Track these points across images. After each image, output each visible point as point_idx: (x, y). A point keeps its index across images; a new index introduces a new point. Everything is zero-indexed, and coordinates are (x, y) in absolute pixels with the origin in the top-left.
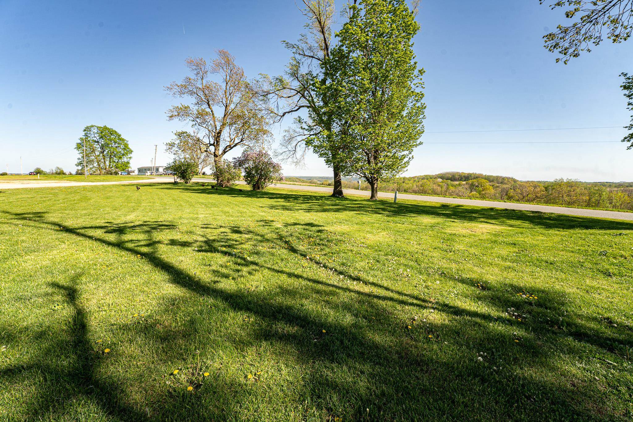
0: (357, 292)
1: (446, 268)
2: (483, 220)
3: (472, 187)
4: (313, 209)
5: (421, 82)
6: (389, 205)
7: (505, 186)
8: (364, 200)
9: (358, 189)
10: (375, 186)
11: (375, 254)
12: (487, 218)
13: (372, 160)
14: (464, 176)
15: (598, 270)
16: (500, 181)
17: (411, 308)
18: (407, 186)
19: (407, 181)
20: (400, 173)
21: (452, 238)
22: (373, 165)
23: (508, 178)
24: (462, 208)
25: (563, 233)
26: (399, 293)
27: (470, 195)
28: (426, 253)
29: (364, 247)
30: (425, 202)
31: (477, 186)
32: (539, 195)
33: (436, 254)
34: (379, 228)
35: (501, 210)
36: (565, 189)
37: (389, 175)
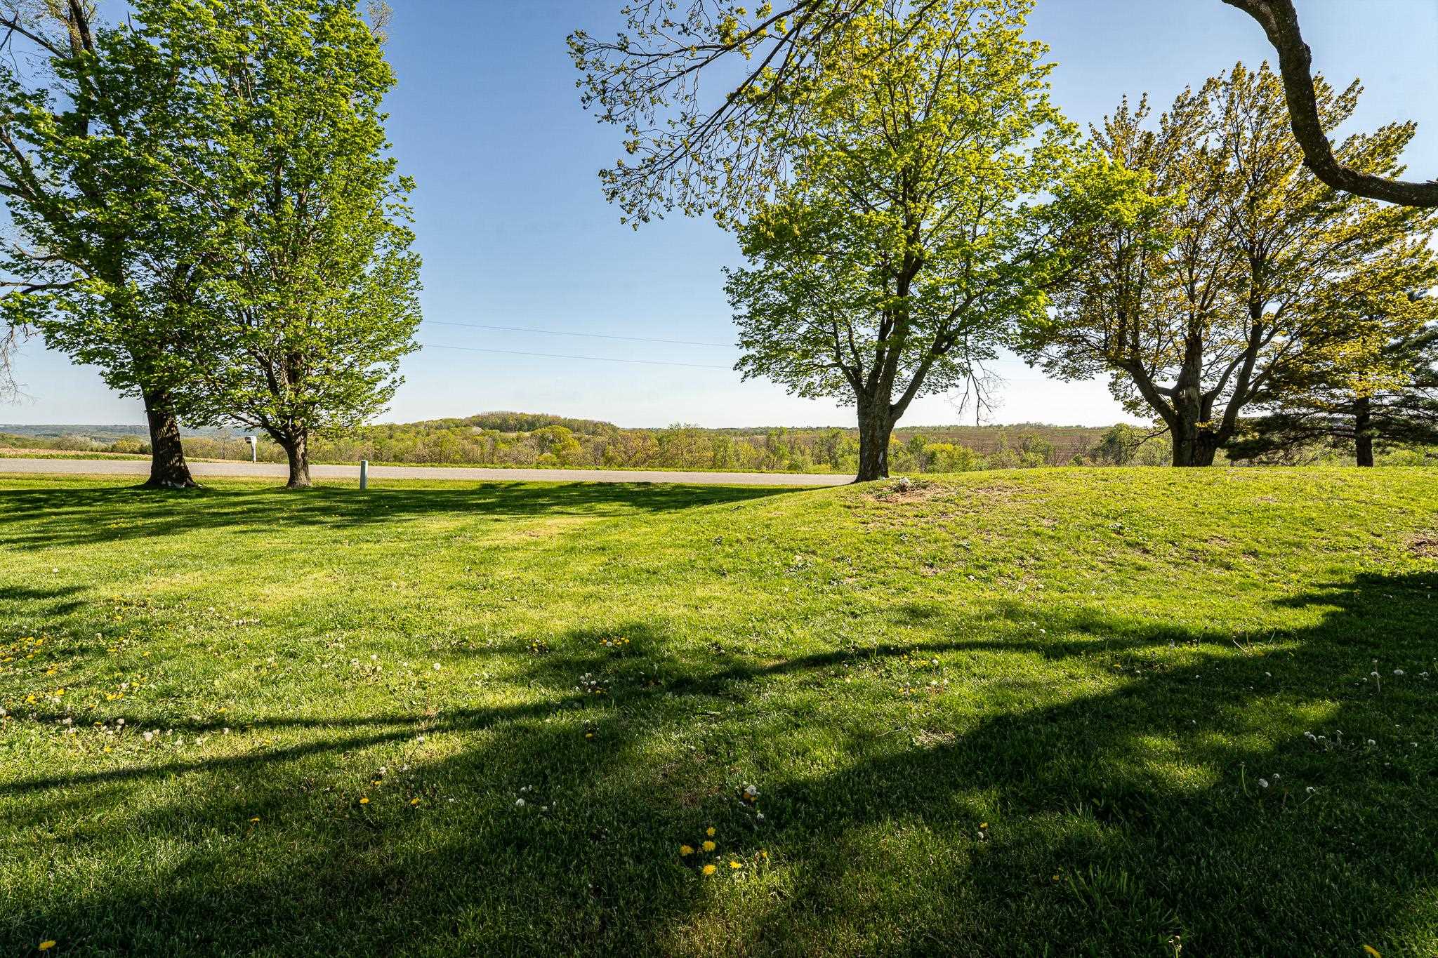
0: (208, 763)
1: (471, 628)
2: (556, 508)
3: (543, 444)
4: (56, 537)
5: (406, 205)
6: (343, 498)
7: (599, 439)
8: (269, 491)
9: (250, 459)
10: (301, 450)
11: (285, 638)
12: (565, 504)
13: (283, 379)
14: (526, 421)
15: (712, 569)
16: (591, 429)
17: (372, 750)
18: (401, 445)
19: (398, 434)
20: (370, 416)
21: (491, 556)
22: (288, 394)
23: (604, 424)
24: (522, 487)
25: (674, 516)
26: (345, 723)
27: (541, 459)
28: (429, 602)
29: (249, 624)
30: (442, 482)
31: (552, 441)
32: (651, 453)
33: (451, 600)
34: (305, 562)
35: (589, 486)
36: (685, 441)
37: (340, 420)
